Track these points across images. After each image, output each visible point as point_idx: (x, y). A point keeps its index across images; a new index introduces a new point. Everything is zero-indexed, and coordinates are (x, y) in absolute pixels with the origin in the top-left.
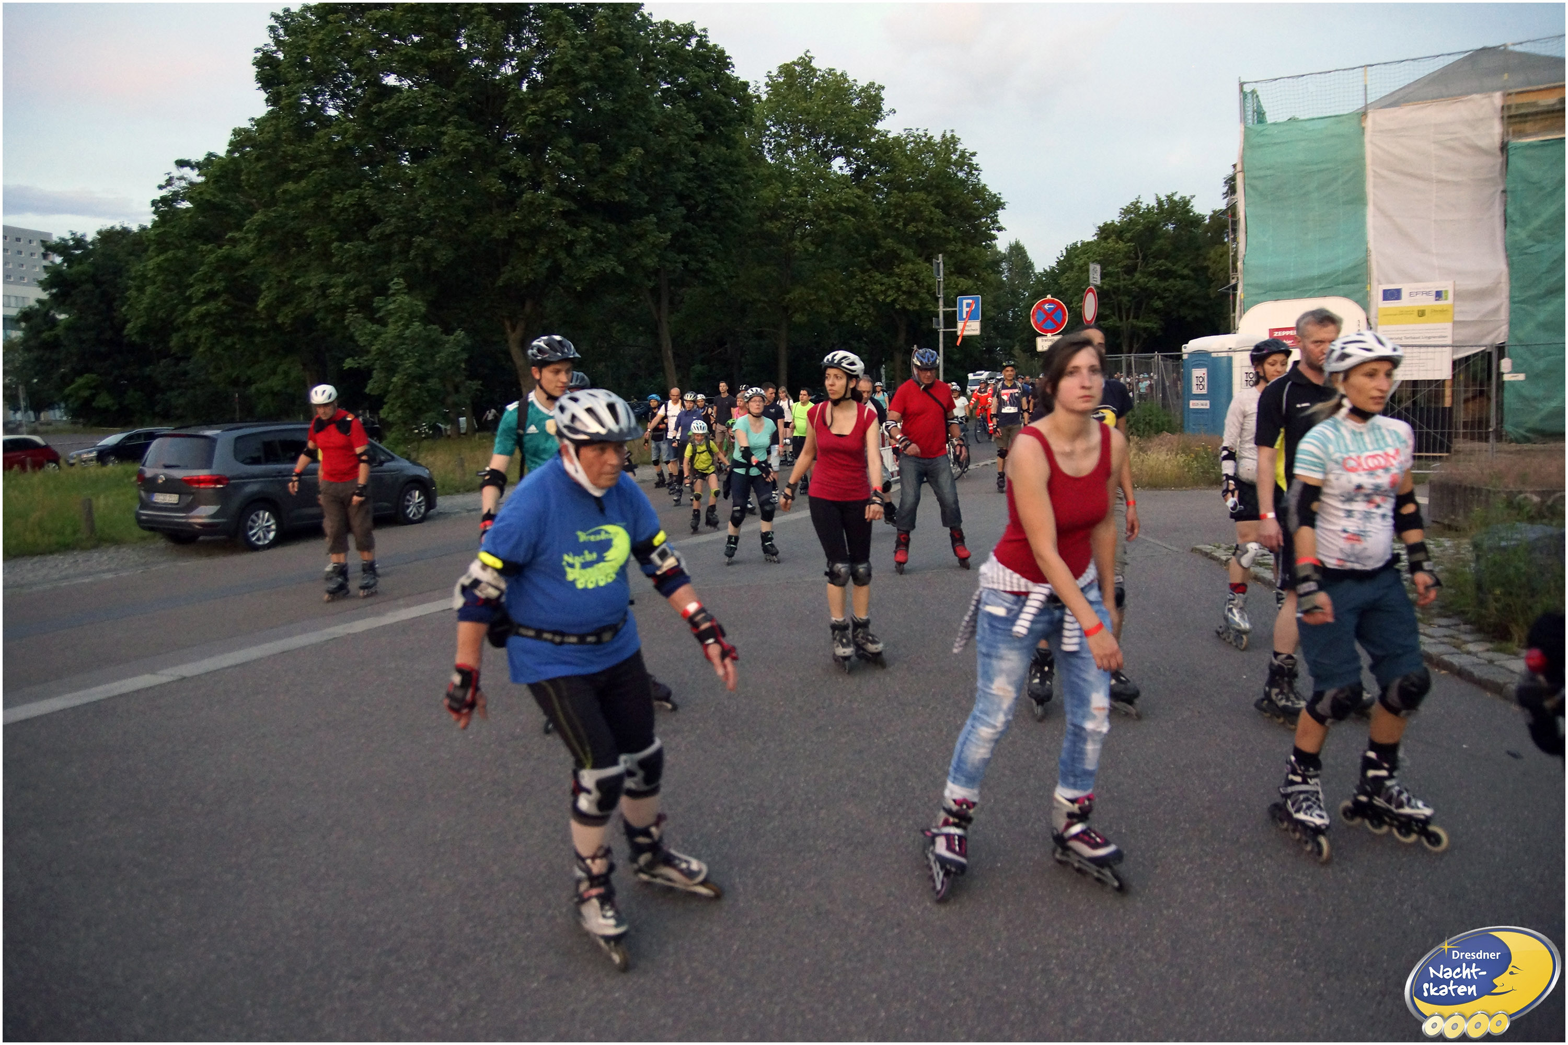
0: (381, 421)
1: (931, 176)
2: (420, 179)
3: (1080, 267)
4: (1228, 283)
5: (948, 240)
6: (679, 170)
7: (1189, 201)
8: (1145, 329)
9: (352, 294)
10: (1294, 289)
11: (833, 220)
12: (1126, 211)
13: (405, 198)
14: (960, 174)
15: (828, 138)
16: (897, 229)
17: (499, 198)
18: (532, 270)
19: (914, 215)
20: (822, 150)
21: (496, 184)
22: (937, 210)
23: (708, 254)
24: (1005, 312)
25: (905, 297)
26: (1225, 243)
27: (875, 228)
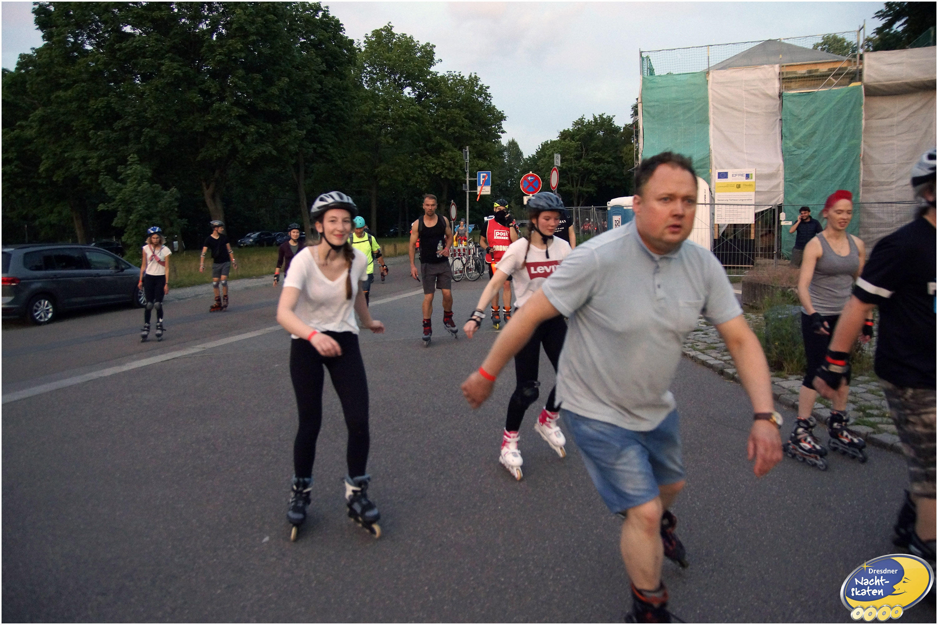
0: (123, 243)
1: (463, 100)
2: (148, 92)
3: (550, 156)
5: (472, 138)
6: (310, 92)
7: (612, 118)
8: (587, 192)
9: (103, 163)
11: (404, 124)
12: (576, 124)
13: (138, 104)
14: (480, 99)
15: (401, 76)
16: (443, 131)
17: (198, 106)
18: (220, 151)
19: (453, 122)
20: (398, 82)
21: (197, 98)
22: (466, 120)
23: (328, 143)
24: (506, 181)
25: (447, 171)
26: (632, 144)
27: (429, 130)
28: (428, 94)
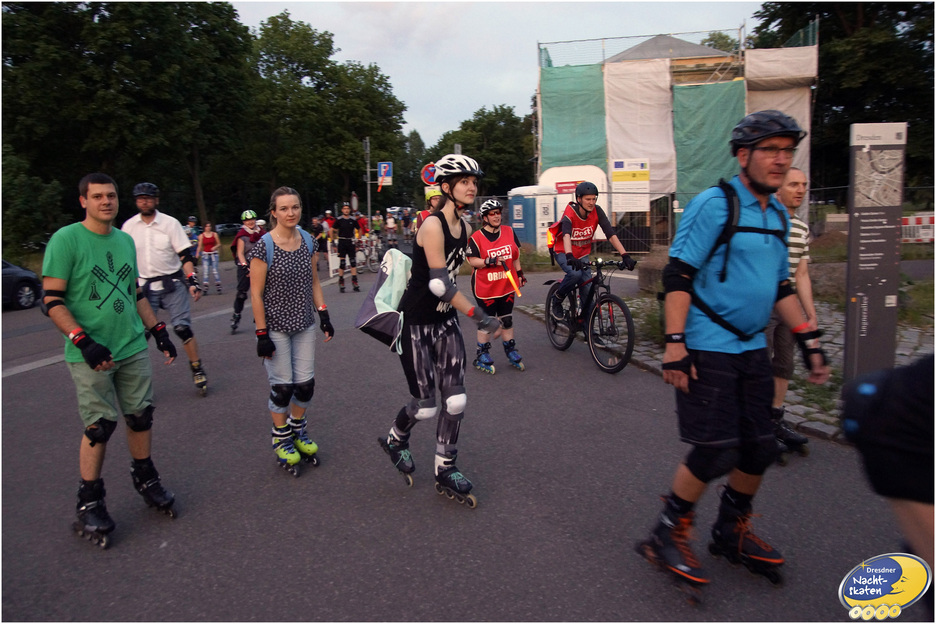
1: (363, 89)
4: (533, 156)
5: (373, 129)
6: (204, 81)
7: (512, 109)
8: (489, 182)
11: (303, 114)
12: (477, 114)
14: (381, 89)
15: (300, 64)
16: (343, 122)
18: (106, 141)
19: (353, 113)
20: (296, 71)
22: (367, 110)
23: (224, 134)
24: (408, 172)
25: (348, 162)
26: (532, 134)
27: (329, 120)
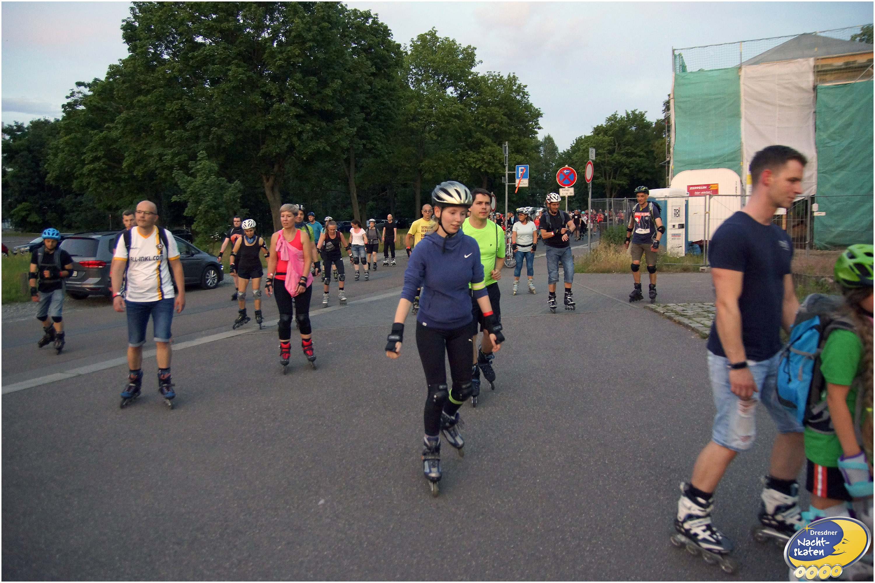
0: (192, 231)
1: (502, 98)
2: (216, 95)
3: (584, 150)
4: (665, 160)
5: (510, 134)
6: (361, 93)
7: (644, 114)
8: (619, 185)
9: (177, 160)
10: (701, 164)
11: (447, 122)
12: (609, 119)
13: (207, 106)
14: (518, 97)
15: (445, 76)
16: (483, 128)
17: (260, 107)
18: (278, 147)
19: (492, 120)
20: (441, 83)
21: (258, 99)
22: (505, 117)
23: (377, 140)
24: (542, 174)
25: (486, 165)
26: (663, 138)
27: (470, 126)
28: (469, 93)
